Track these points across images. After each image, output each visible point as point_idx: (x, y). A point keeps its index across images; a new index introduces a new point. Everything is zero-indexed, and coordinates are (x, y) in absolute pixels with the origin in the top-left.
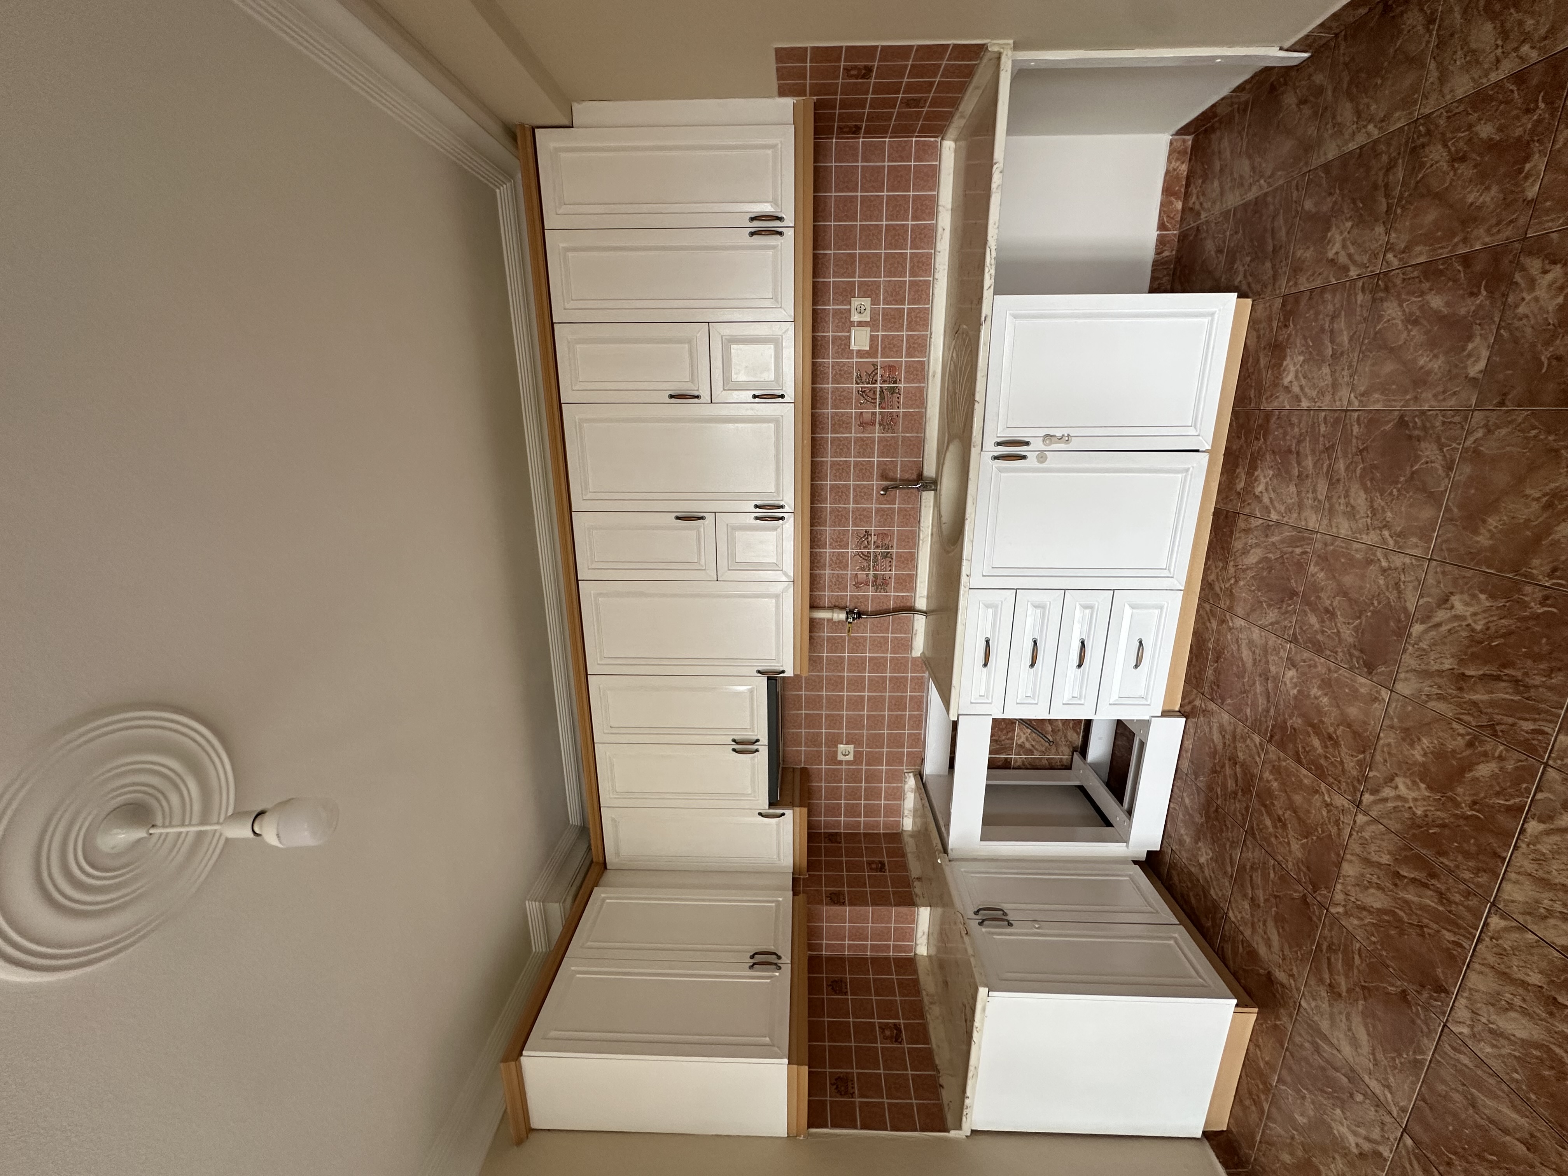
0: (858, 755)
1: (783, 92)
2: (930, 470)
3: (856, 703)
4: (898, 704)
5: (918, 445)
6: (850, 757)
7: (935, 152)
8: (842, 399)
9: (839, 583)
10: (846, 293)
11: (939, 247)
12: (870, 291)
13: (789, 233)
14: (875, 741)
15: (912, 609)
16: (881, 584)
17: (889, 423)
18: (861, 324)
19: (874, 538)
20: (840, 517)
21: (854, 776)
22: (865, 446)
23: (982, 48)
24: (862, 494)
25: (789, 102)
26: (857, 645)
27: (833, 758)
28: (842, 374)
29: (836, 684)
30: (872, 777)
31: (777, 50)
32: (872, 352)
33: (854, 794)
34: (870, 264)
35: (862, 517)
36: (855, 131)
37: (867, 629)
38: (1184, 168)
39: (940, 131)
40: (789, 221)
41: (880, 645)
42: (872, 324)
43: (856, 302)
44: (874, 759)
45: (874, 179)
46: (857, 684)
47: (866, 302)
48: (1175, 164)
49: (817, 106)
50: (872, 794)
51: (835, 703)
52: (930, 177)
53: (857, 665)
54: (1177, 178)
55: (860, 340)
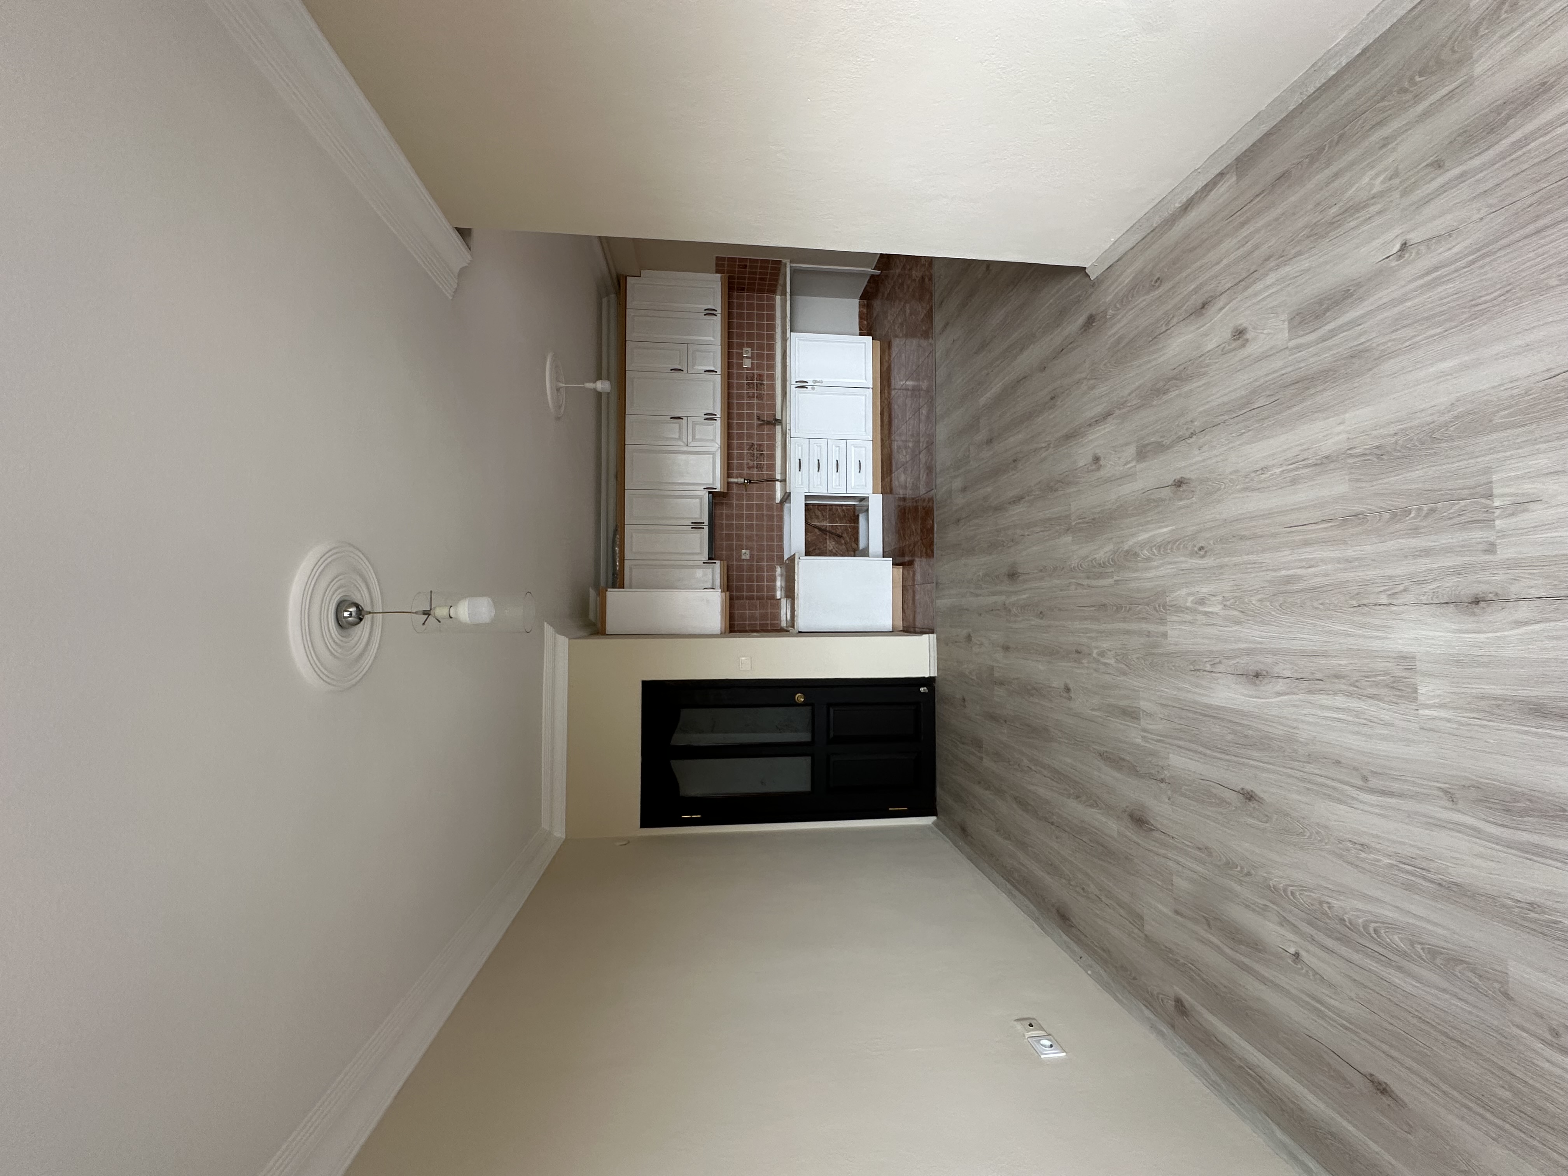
0: (752, 556)
1: (717, 272)
2: (778, 417)
3: (750, 527)
4: (770, 529)
5: (773, 407)
6: (748, 557)
7: (774, 300)
8: (740, 386)
9: (741, 467)
10: (741, 346)
11: (777, 331)
12: (748, 345)
13: (719, 315)
14: (760, 549)
15: (775, 480)
16: (759, 467)
17: (760, 397)
18: (747, 357)
19: (756, 446)
20: (740, 436)
21: (750, 569)
22: (750, 406)
23: (781, 261)
24: (750, 427)
25: (719, 275)
26: (750, 497)
27: (739, 559)
28: (740, 376)
29: (740, 517)
30: (760, 569)
31: (717, 257)
32: (752, 369)
33: (750, 579)
34: (750, 336)
35: (750, 436)
36: (743, 289)
37: (754, 490)
38: (865, 311)
39: (774, 292)
40: (719, 311)
41: (760, 497)
42: (752, 358)
43: (745, 349)
44: (760, 559)
45: (750, 307)
46: (750, 517)
47: (749, 349)
48: (861, 309)
49: (729, 278)
50: (760, 579)
51: (740, 527)
52: (772, 308)
53: (750, 507)
54: (864, 314)
55: (747, 364)
